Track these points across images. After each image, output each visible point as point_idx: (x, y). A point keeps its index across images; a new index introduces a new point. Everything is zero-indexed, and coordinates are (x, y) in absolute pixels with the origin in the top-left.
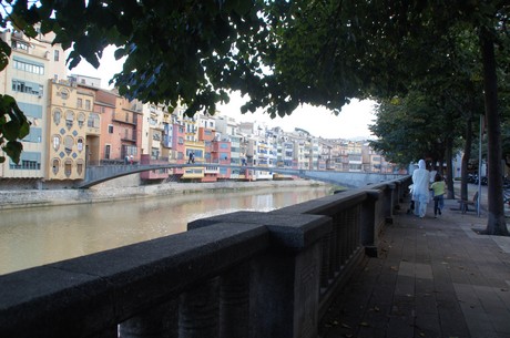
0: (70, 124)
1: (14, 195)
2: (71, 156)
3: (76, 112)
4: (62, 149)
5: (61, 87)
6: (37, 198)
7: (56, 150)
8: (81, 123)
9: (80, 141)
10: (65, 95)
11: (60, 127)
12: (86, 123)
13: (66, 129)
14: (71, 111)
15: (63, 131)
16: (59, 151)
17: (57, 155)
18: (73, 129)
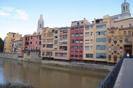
0: (115, 42)
1: (96, 66)
2: (116, 54)
3: (118, 37)
4: (112, 51)
5: (111, 30)
6: (104, 68)
7: (110, 52)
8: (121, 41)
9: (121, 48)
10: (113, 32)
11: (111, 44)
12: (123, 41)
13: (114, 44)
14: (115, 37)
15: (112, 45)
16: (111, 53)
17: (110, 54)
18: (117, 44)
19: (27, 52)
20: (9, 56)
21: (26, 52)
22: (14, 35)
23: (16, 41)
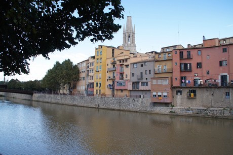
19: (187, 90)
20: (113, 104)
21: (181, 92)
22: (113, 50)
23: (134, 64)
